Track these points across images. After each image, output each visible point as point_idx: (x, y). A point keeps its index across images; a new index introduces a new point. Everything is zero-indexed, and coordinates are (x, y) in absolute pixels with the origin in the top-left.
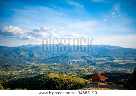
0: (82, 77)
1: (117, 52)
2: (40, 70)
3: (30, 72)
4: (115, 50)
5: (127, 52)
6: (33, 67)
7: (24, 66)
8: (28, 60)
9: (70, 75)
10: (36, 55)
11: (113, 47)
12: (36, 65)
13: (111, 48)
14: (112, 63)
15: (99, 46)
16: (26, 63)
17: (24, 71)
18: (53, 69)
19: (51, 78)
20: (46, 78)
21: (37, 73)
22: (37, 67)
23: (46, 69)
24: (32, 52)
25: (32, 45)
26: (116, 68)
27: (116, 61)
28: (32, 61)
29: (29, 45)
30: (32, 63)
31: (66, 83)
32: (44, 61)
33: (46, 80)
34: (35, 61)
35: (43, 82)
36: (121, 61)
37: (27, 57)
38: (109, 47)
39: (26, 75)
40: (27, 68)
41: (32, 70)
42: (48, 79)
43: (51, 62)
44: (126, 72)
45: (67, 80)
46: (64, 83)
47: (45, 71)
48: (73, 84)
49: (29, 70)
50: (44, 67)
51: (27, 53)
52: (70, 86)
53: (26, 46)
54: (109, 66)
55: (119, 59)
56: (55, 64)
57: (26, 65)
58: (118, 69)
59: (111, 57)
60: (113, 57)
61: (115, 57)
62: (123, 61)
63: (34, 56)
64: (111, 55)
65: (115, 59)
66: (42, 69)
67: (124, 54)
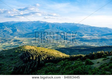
0: (56, 50)
1: (86, 29)
2: (21, 43)
3: (13, 45)
4: (84, 28)
5: (93, 30)
6: (15, 41)
7: (8, 39)
8: (11, 34)
9: (47, 47)
10: (18, 30)
11: (83, 25)
12: (18, 39)
13: (81, 26)
14: (81, 38)
15: (72, 24)
16: (9, 37)
17: (7, 44)
18: (33, 42)
19: (27, 50)
20: (23, 50)
21: (18, 46)
22: (19, 41)
23: (26, 43)
24: (15, 27)
25: (15, 22)
26: (84, 43)
27: (84, 37)
28: (15, 35)
29: (12, 22)
30: (14, 37)
31: (40, 54)
32: (25, 36)
33: (23, 52)
34: (17, 35)
35: (20, 53)
36: (88, 36)
37: (11, 32)
38: (79, 25)
39: (9, 47)
40: (10, 42)
41: (14, 43)
42: (24, 50)
43: (31, 36)
44: (92, 46)
45: (41, 52)
46: (38, 55)
47: (25, 44)
48: (46, 56)
49: (12, 43)
50: (25, 40)
51: (10, 28)
52: (43, 58)
53: (9, 23)
54: (79, 40)
55: (87, 35)
56: (34, 38)
57: (10, 39)
58: (86, 43)
59: (81, 34)
60: (82, 34)
61: (84, 34)
62: (90, 37)
63: (16, 31)
64: (80, 32)
65: (84, 35)
66: (23, 42)
67: (91, 31)
